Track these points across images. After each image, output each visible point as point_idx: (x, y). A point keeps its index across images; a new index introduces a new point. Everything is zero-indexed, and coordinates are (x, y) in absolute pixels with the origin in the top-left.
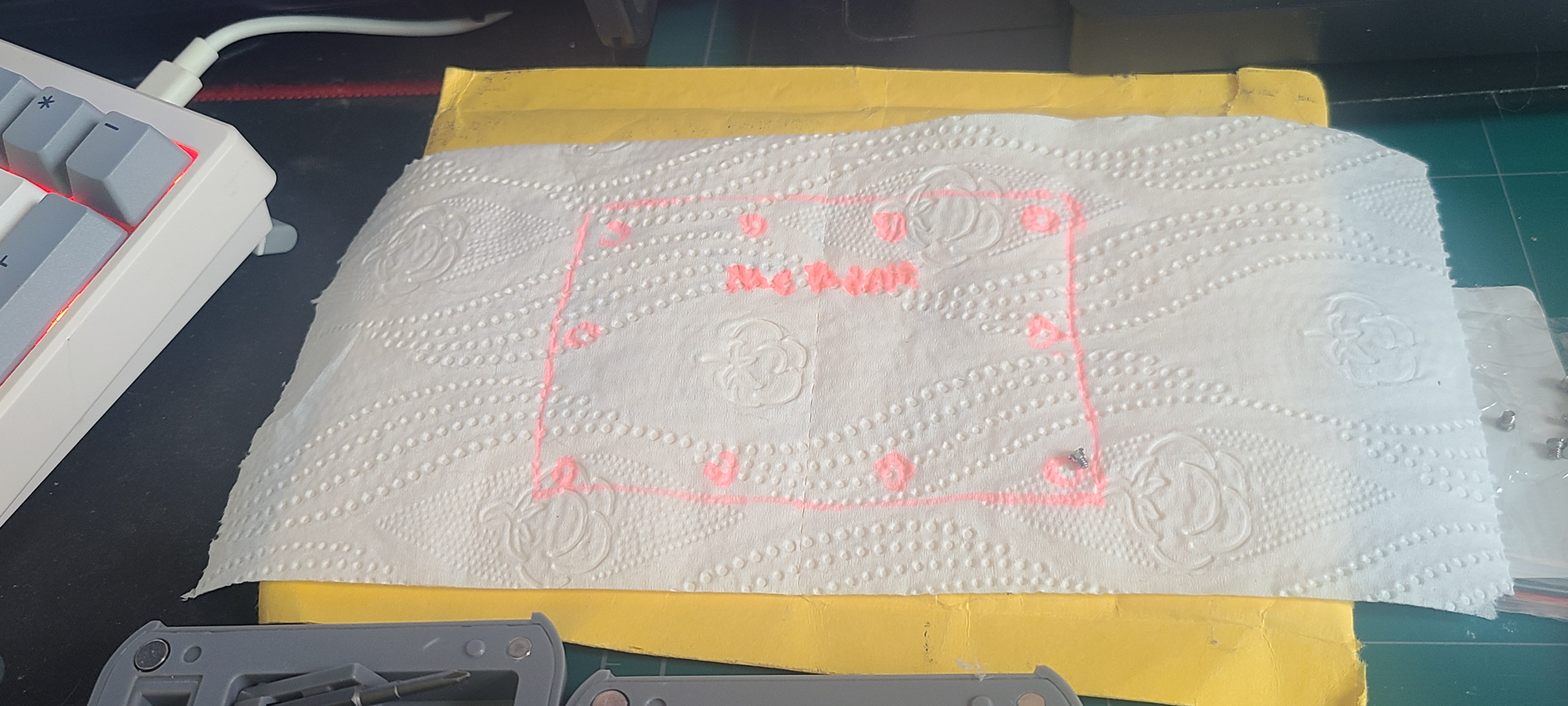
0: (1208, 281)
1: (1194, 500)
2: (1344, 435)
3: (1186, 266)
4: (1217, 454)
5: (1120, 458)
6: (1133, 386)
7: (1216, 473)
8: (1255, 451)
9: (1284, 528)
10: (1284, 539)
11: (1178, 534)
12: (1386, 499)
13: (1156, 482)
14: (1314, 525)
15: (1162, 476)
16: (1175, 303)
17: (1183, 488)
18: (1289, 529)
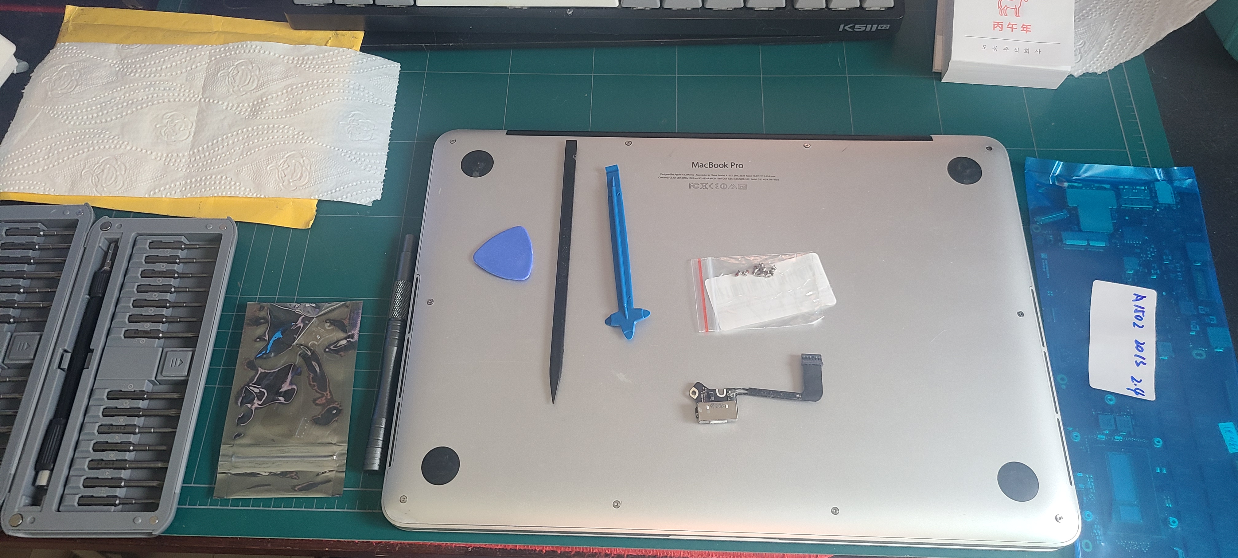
0: (315, 104)
1: (295, 171)
2: (343, 154)
3: (311, 98)
4: (304, 158)
5: (277, 159)
6: (286, 137)
7: (302, 164)
8: (315, 158)
9: (317, 180)
10: (316, 183)
11: (289, 181)
12: (349, 173)
13: (286, 166)
14: (326, 179)
15: (288, 164)
16: (304, 110)
17: (293, 168)
18: (318, 180)
